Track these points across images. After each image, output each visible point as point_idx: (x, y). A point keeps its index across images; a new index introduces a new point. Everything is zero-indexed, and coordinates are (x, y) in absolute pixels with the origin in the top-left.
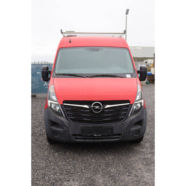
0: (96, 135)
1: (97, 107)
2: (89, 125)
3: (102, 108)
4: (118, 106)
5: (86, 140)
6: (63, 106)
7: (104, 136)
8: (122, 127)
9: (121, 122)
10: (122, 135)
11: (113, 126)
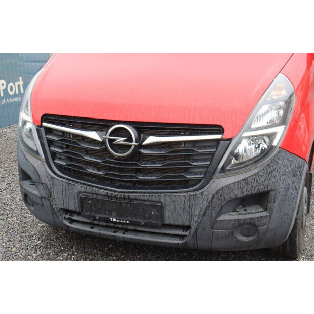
0: (115, 220)
1: (120, 140)
2: (99, 188)
3: (134, 143)
4: (185, 142)
5: (96, 231)
6: (42, 129)
7: (139, 225)
8: (190, 207)
9: (188, 192)
10: (193, 231)
11: (162, 200)
